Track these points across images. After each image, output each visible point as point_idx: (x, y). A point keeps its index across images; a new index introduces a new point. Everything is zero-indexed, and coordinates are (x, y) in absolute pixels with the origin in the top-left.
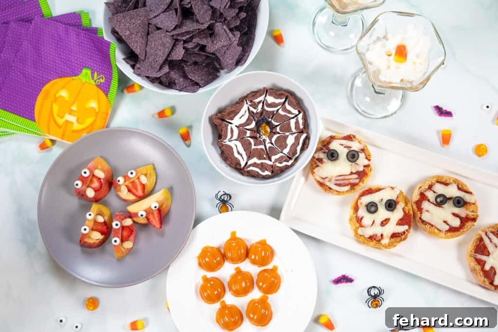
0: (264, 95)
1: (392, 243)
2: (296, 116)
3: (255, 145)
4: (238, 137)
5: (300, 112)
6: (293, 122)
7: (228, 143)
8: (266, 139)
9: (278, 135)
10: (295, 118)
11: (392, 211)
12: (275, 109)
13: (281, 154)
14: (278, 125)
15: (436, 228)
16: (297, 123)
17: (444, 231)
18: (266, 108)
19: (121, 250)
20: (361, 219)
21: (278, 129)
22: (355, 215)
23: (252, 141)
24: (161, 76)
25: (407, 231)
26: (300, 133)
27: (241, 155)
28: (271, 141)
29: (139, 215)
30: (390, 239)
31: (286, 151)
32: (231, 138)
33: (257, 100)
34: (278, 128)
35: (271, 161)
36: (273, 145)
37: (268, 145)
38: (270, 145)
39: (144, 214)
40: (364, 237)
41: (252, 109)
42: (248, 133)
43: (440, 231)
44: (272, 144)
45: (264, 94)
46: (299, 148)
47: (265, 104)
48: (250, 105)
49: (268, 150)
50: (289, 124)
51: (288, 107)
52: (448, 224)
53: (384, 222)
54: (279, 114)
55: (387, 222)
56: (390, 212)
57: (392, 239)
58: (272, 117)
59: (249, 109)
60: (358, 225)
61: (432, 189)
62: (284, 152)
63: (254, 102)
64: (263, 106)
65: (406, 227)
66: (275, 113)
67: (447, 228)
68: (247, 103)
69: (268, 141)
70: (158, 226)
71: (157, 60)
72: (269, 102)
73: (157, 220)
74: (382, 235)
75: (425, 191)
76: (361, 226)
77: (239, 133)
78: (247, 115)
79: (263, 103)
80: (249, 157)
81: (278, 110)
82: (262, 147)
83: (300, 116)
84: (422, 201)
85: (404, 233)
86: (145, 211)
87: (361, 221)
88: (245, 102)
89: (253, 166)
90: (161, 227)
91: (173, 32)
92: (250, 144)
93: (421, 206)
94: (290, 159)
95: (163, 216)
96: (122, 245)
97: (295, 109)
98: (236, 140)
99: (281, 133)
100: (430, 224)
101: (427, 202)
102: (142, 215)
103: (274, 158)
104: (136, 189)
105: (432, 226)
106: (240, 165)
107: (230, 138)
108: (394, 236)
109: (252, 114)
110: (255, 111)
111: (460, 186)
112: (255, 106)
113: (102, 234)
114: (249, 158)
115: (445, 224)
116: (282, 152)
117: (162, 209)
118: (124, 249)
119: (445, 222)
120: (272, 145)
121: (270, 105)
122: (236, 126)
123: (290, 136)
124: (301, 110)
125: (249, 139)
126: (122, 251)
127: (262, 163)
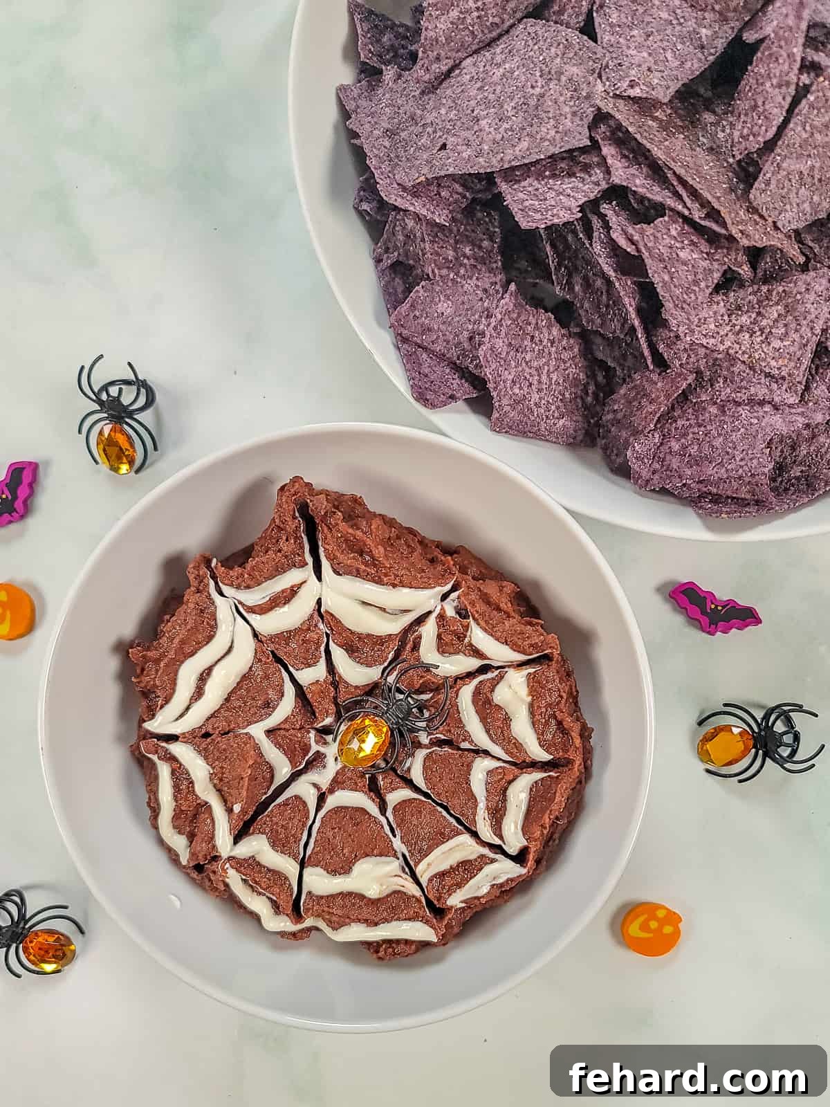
0: (522, 658)
2: (498, 849)
3: (269, 732)
4: (273, 638)
5: (520, 858)
6: (462, 848)
7: (223, 609)
8: (330, 760)
9: (373, 809)
10: (486, 851)
12: (481, 738)
13: (289, 867)
14: (417, 789)
16: (468, 869)
18: (466, 694)
21: (396, 796)
23: (287, 706)
24: (396, 208)
26: (429, 903)
27: (199, 693)
28: (331, 790)
31: (319, 882)
32: (251, 610)
33: (478, 636)
34: (405, 793)
35: (237, 839)
36: (318, 809)
37: (304, 789)
38: (311, 799)
41: (429, 631)
42: (311, 675)
44: (322, 799)
45: (524, 653)
46: (356, 932)
47: (481, 678)
48: (442, 617)
49: (280, 800)
50: (442, 837)
51: (519, 793)
54: (469, 767)
58: (440, 743)
59: (421, 620)
62: (308, 872)
63: (467, 627)
64: (470, 675)
66: (465, 745)
68: (444, 597)
69: (324, 777)
71: (451, 140)
72: (502, 695)
77: (297, 631)
78: (393, 627)
79: (484, 669)
80: (207, 735)
81: (487, 753)
82: (283, 769)
83: (505, 870)
88: (448, 587)
89: (173, 772)
91: (621, 103)
92: (269, 707)
94: (296, 913)
97: (526, 829)
98: (255, 635)
99: (389, 813)
103: (257, 846)
106: (152, 713)
107: (250, 603)
109: (408, 647)
110: (428, 652)
112: (452, 641)
114: (201, 738)
116: (302, 865)
120: (312, 805)
121: (485, 705)
122: (319, 602)
123: (394, 865)
124: (531, 857)
125: (289, 690)
127: (206, 806)
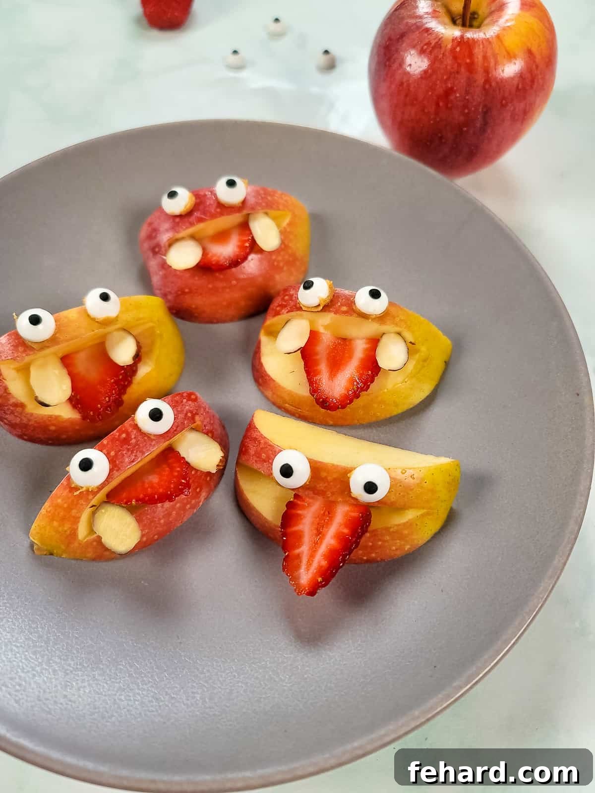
19: (76, 520)
29: (278, 463)
39: (302, 475)
70: (305, 576)
73: (323, 549)
86: (316, 468)
90: (312, 593)
95: (359, 553)
96: (96, 508)
102: (287, 471)
104: (336, 364)
113: (75, 401)
117: (376, 523)
118: (91, 531)
126: (74, 534)
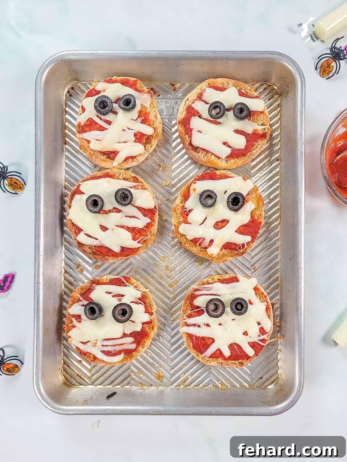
1: (224, 255)
11: (236, 210)
15: (212, 154)
17: (224, 157)
20: (190, 211)
22: (181, 205)
25: (248, 244)
30: (221, 250)
40: (186, 238)
43: (219, 158)
52: (230, 147)
53: (220, 224)
55: (224, 224)
56: (232, 213)
57: (224, 250)
60: (181, 219)
61: (203, 99)
65: (248, 238)
67: (228, 151)
74: (212, 241)
75: (193, 103)
76: (186, 222)
84: (190, 119)
85: (243, 245)
87: (188, 215)
93: (189, 124)
100: (204, 150)
101: (197, 118)
105: (208, 152)
108: (229, 246)
111: (243, 91)
115: (225, 147)
119: (225, 143)
